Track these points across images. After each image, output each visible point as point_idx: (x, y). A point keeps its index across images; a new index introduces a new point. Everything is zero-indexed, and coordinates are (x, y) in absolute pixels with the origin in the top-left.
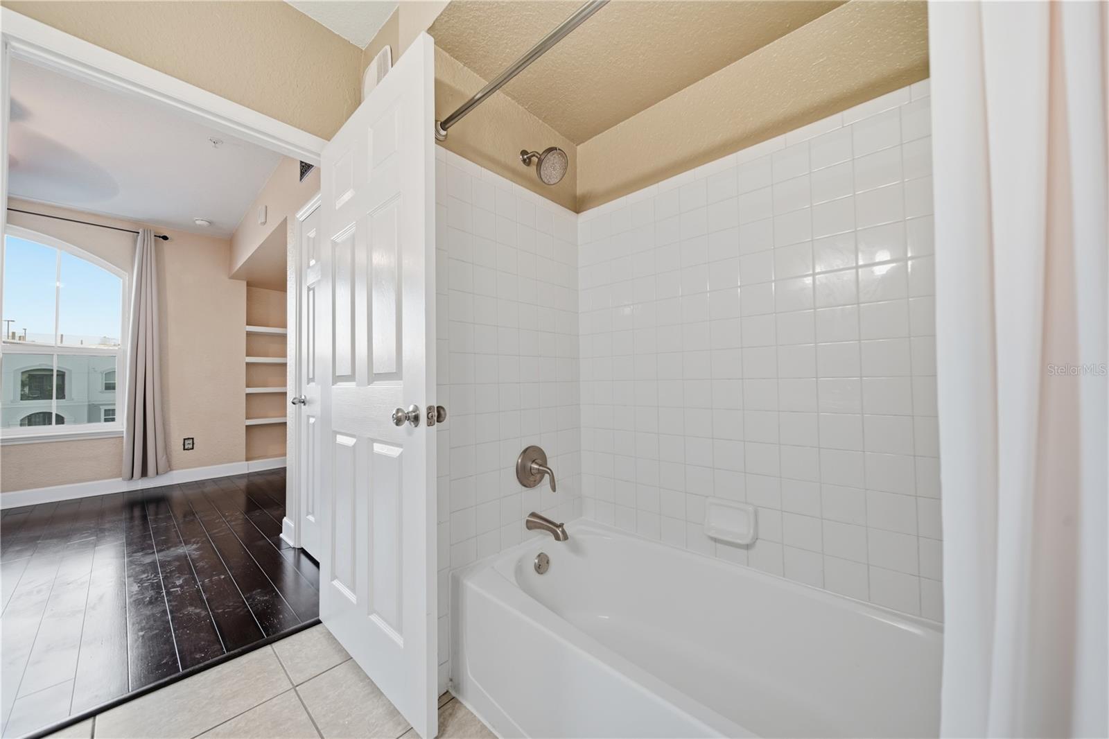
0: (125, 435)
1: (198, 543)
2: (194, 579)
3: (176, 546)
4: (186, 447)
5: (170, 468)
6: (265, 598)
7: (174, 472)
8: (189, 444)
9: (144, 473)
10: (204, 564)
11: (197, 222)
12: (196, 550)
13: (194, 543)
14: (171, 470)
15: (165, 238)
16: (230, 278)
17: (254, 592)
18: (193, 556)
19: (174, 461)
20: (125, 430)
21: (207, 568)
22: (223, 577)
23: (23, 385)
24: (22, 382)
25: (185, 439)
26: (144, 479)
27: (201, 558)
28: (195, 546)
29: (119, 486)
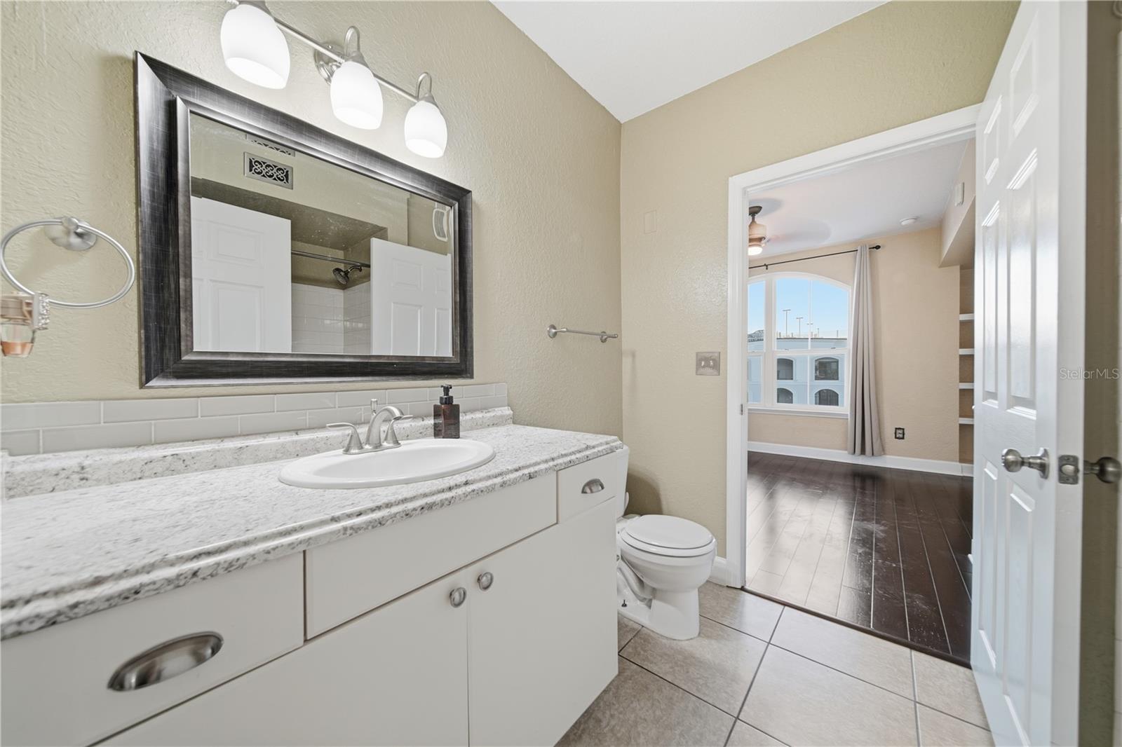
0: (849, 418)
1: (885, 526)
2: (871, 554)
3: (868, 521)
4: (898, 436)
5: (883, 451)
6: (924, 607)
7: (888, 456)
8: (900, 434)
9: (863, 452)
10: (884, 546)
11: (903, 223)
12: (882, 531)
13: (883, 525)
14: (885, 454)
15: (878, 247)
16: (940, 267)
17: (916, 595)
18: (878, 536)
19: (887, 447)
20: (849, 413)
21: (884, 551)
22: (894, 565)
23: (816, 370)
24: (816, 367)
25: (896, 429)
26: (862, 456)
27: (884, 540)
28: (882, 528)
29: (843, 457)
